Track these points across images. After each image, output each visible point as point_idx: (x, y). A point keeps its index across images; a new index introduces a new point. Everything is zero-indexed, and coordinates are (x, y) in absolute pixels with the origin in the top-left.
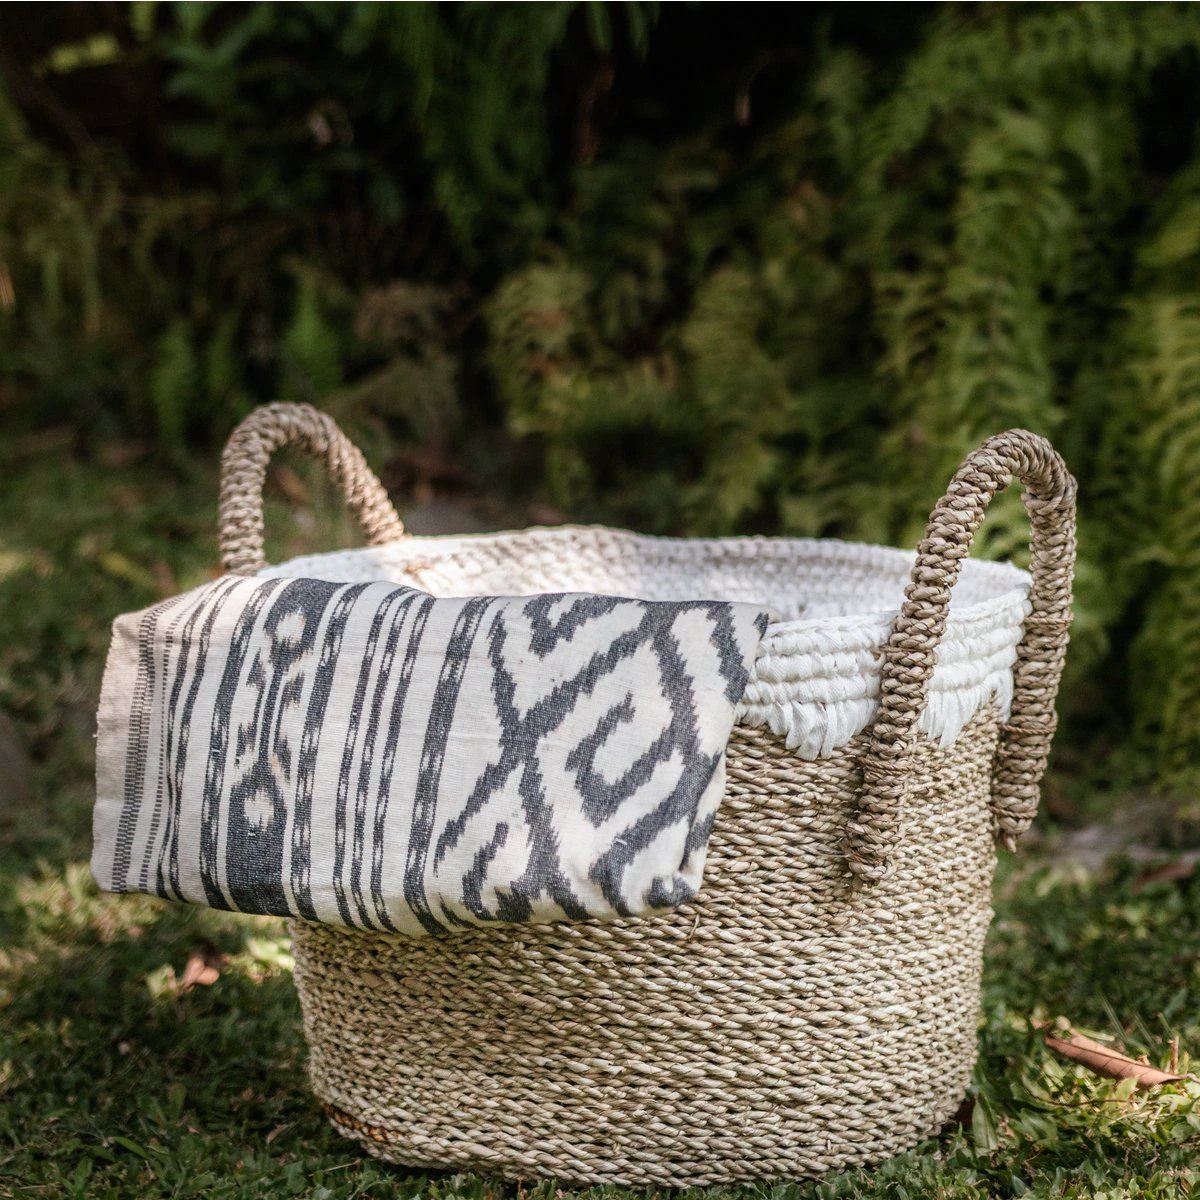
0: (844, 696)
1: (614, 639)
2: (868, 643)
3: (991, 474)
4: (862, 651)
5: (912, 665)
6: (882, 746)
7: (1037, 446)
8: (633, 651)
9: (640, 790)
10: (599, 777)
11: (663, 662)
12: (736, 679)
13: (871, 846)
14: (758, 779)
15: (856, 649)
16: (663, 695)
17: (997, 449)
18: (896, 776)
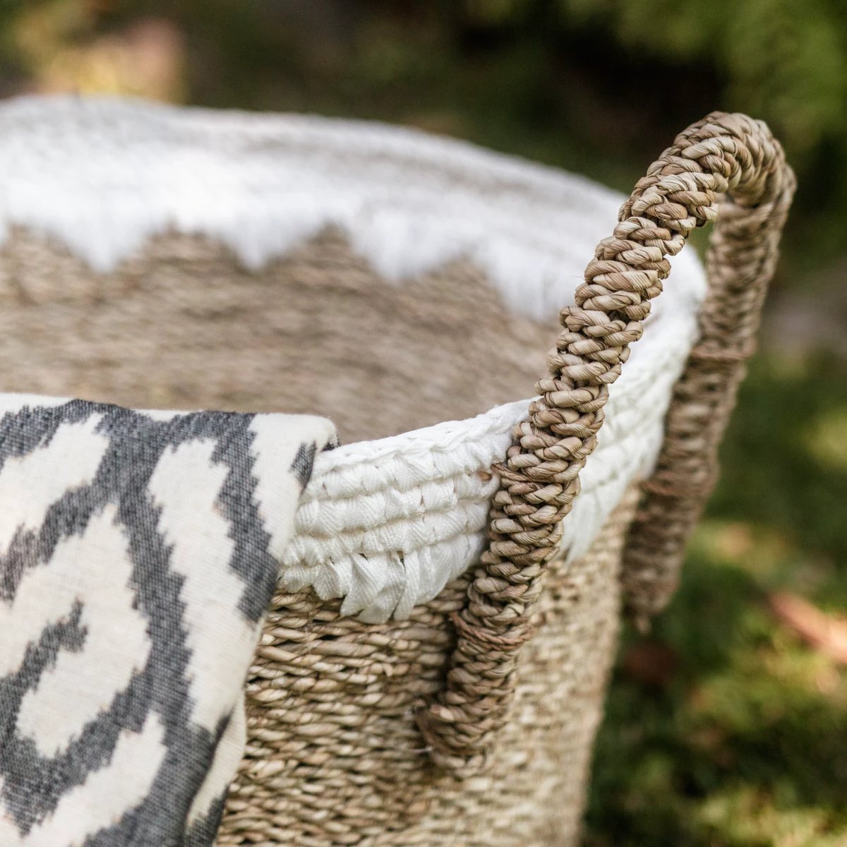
0: (432, 540)
1: (52, 501)
2: (474, 465)
3: (686, 204)
4: (466, 477)
5: (541, 504)
6: (487, 609)
7: (755, 145)
8: (84, 525)
9: (92, 778)
10: (29, 744)
11: (134, 546)
12: (258, 579)
13: (463, 738)
14: (298, 660)
15: (455, 476)
16: (135, 606)
17: (698, 160)
18: (506, 651)
